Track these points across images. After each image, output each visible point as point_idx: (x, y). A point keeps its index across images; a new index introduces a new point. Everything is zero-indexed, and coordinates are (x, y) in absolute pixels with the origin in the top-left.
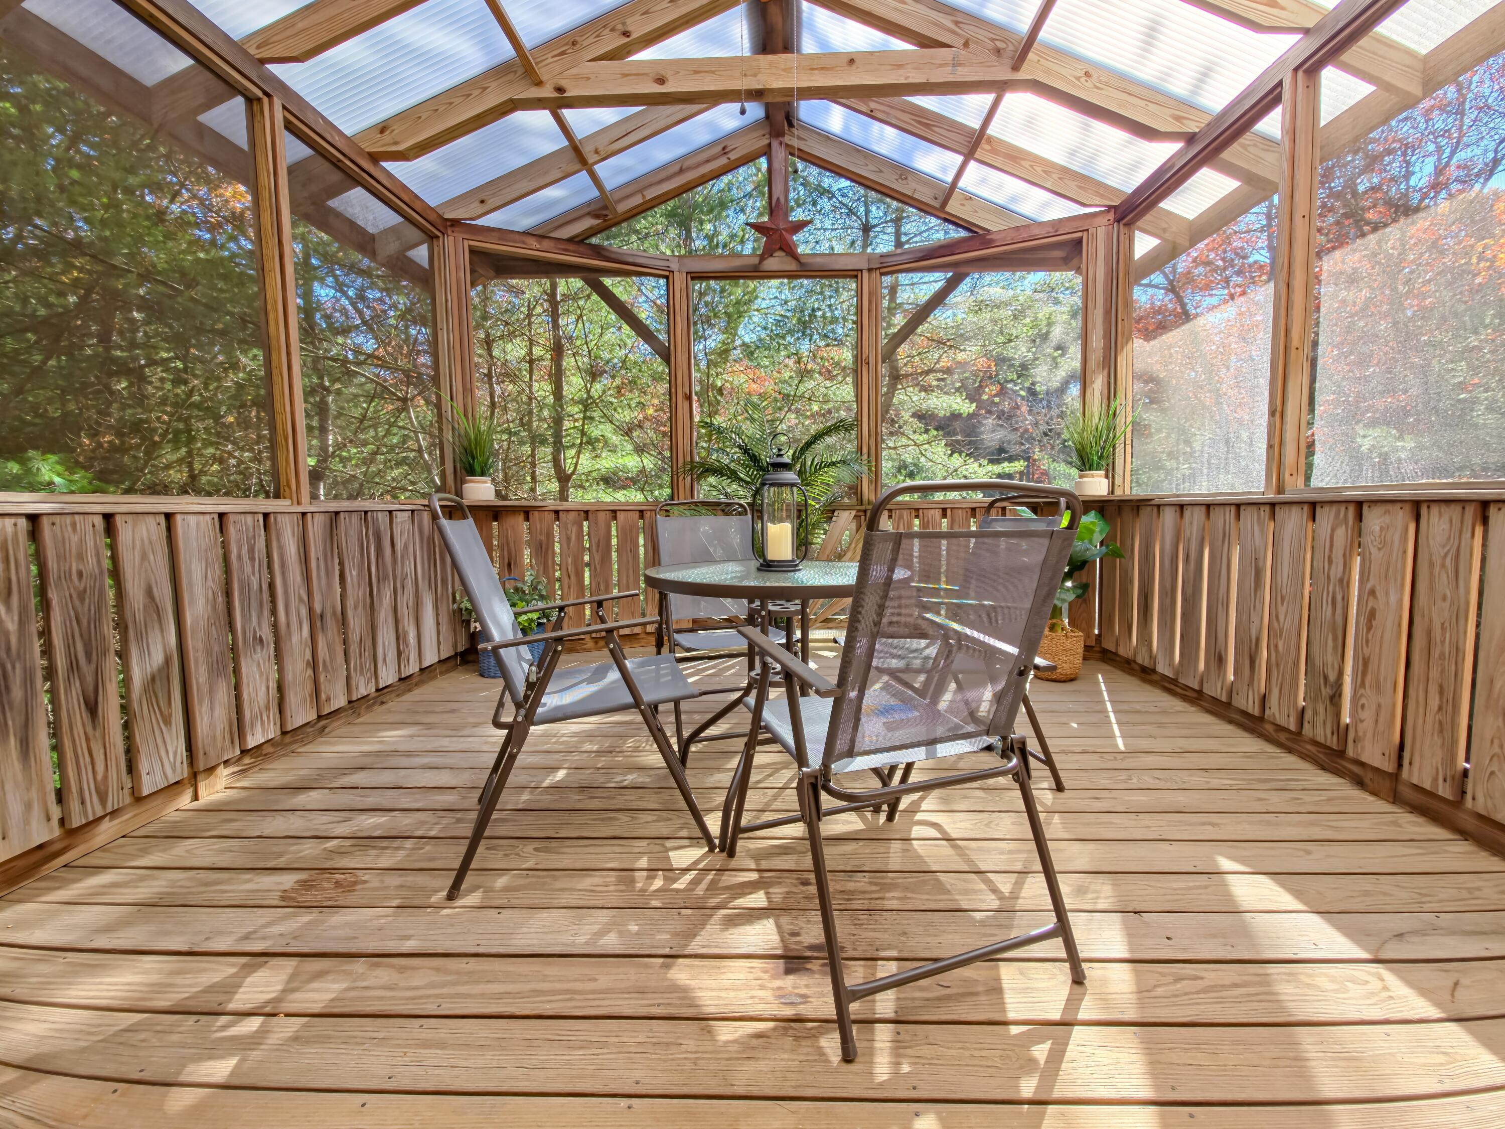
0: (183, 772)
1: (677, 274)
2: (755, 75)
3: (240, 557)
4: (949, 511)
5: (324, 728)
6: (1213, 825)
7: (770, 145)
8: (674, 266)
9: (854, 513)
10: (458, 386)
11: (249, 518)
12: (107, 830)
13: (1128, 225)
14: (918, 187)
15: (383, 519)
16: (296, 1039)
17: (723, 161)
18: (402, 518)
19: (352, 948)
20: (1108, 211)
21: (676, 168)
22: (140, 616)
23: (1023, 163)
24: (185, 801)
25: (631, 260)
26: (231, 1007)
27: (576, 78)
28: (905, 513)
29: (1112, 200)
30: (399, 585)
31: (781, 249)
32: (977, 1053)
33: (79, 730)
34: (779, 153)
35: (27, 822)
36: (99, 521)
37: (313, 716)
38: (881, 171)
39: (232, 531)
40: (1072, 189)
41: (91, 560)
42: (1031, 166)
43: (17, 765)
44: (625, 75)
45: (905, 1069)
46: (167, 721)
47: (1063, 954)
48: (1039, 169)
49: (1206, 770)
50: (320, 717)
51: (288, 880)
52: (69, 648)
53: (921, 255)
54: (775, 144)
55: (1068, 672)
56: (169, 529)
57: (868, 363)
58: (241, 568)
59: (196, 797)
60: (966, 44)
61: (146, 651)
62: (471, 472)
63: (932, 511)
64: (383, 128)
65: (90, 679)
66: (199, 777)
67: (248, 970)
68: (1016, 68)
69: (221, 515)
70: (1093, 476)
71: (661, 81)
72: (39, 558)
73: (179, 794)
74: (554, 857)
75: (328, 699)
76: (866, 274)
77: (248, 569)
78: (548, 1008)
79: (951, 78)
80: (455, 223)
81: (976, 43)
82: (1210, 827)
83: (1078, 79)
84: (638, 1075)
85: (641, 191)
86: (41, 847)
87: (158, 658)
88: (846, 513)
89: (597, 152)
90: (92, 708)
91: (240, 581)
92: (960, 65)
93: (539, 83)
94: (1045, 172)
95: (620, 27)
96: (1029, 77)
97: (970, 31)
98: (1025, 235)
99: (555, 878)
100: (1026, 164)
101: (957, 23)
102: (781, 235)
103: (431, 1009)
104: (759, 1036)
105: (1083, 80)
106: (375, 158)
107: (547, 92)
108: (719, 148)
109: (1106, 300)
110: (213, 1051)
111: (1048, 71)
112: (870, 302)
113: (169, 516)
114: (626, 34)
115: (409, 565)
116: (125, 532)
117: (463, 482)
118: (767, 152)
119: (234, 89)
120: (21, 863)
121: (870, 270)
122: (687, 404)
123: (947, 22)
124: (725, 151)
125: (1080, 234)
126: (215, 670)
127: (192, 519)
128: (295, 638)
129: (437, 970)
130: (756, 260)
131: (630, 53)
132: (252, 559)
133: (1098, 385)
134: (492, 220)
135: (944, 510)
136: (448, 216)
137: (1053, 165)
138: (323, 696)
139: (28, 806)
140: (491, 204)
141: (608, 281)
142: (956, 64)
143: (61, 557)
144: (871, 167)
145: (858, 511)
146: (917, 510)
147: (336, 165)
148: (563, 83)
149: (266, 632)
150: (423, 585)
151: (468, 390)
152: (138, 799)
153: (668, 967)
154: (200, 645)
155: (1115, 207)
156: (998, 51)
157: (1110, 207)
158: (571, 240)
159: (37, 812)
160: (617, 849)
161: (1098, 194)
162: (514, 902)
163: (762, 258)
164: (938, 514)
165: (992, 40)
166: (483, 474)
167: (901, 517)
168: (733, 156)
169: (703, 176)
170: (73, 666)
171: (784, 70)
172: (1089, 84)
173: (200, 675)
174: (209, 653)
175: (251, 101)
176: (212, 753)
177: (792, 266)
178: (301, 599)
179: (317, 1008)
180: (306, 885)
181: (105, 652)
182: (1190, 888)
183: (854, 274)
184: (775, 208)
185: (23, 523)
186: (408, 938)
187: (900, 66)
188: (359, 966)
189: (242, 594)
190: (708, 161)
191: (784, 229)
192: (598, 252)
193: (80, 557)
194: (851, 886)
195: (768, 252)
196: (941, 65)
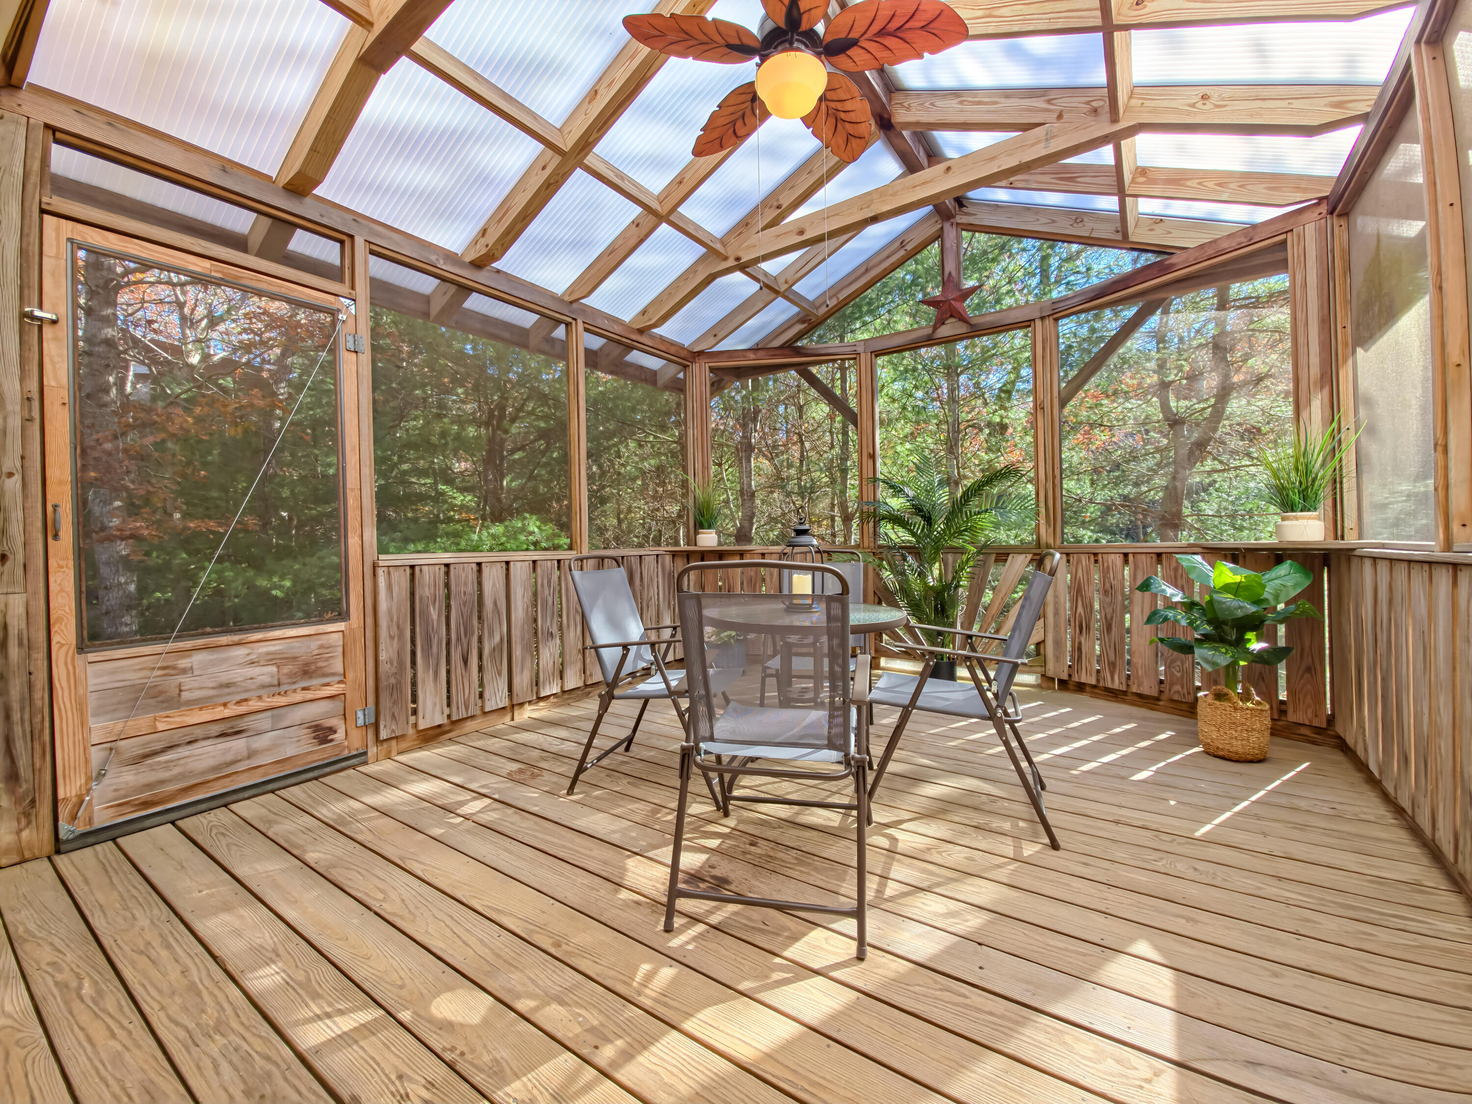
0: (505, 702)
1: (863, 355)
2: (868, 207)
3: (542, 585)
4: (1131, 557)
5: (589, 693)
6: (1189, 919)
7: (942, 228)
8: (860, 349)
9: (1030, 556)
10: (699, 466)
11: (549, 563)
12: (471, 725)
13: (1345, 214)
14: (1096, 226)
15: (635, 563)
16: (468, 831)
17: (902, 253)
18: (649, 562)
19: (513, 803)
20: (1318, 204)
21: (863, 269)
22: (490, 616)
23: (1189, 183)
24: (507, 719)
25: (823, 352)
26: (458, 811)
27: (748, 247)
28: (1084, 558)
29: (1320, 191)
30: (645, 605)
31: (952, 316)
32: (739, 959)
33: (459, 671)
34: (950, 233)
35: (433, 712)
36: (474, 566)
37: (581, 684)
38: (1054, 221)
39: (539, 570)
40: (1260, 191)
41: (470, 586)
42: (1200, 184)
43: (432, 684)
44: (778, 236)
45: (690, 947)
46: (500, 674)
47: (855, 934)
48: (1211, 184)
49: (1280, 878)
50: (586, 686)
51: (515, 766)
52: (458, 629)
53: (1093, 294)
54: (947, 226)
55: (1240, 750)
56: (508, 569)
57: (1043, 408)
58: (543, 591)
59: (513, 719)
60: (1060, 117)
61: (491, 634)
62: (702, 527)
63: (1113, 556)
64: (644, 312)
65: (465, 646)
66: (516, 708)
67: (475, 799)
68: (1115, 119)
69: (534, 562)
70: (1296, 518)
71: (801, 233)
72: (447, 585)
73: (505, 715)
74: (634, 789)
75: (591, 675)
76: (1038, 323)
77: (546, 592)
78: (561, 855)
79: (1044, 152)
80: (701, 353)
81: (1070, 112)
82: (1183, 921)
83: (1193, 105)
84: (568, 894)
85: (835, 295)
86: (439, 726)
87: (497, 639)
88: (1022, 557)
89: (786, 282)
90: (465, 661)
91: (542, 599)
92: (1053, 137)
93: (726, 258)
94: (1219, 185)
95: (775, 204)
96: (1131, 124)
97: (1064, 103)
98: (1210, 252)
99: (623, 799)
100: (1193, 183)
101: (1049, 102)
102: (950, 304)
103: (519, 838)
104: (638, 903)
105: (1199, 105)
106: (641, 331)
107: (731, 263)
108: (898, 244)
109: (1321, 307)
110: (440, 825)
111: (1155, 110)
112: (1044, 349)
113: (507, 563)
114: (779, 207)
115: (653, 591)
116: (486, 570)
117: (696, 533)
118: (939, 236)
119: (559, 322)
120: (431, 732)
121: (1042, 318)
122: (871, 462)
123: (1039, 103)
124: (902, 245)
125: (1283, 237)
126: (526, 648)
127: (519, 564)
128: (572, 633)
129: (536, 823)
130: (930, 331)
131: (784, 218)
132: (549, 586)
133: (1317, 406)
134: (724, 346)
135: (1126, 555)
136: (696, 350)
137: (1230, 174)
138: (588, 673)
139: (435, 705)
140: (720, 336)
141: (814, 370)
142: (1049, 138)
143: (457, 585)
144: (1043, 220)
145: (1035, 554)
146: (1095, 554)
147: (618, 342)
148: (740, 254)
149: (555, 629)
150: (663, 606)
151: (705, 468)
152: (485, 713)
153: (629, 857)
154: (518, 634)
155: (1326, 198)
156: (1095, 111)
157: (1321, 200)
158: (782, 347)
159: (438, 708)
160: (668, 794)
161: (1298, 189)
162: (594, 805)
163: (935, 328)
164: (1118, 560)
165: (1088, 103)
166: (709, 527)
167: (1079, 562)
168: (909, 247)
169: (885, 269)
170: (459, 639)
171: (892, 195)
172: (1209, 106)
173: (517, 652)
174: (523, 638)
175: (568, 325)
176: (520, 695)
177: (962, 329)
178: (577, 611)
179: (483, 822)
180: (521, 771)
181: (473, 634)
182: (1066, 950)
183: (1026, 324)
184: (948, 282)
185: (443, 568)
186: (536, 806)
187: (992, 159)
188: (510, 811)
189: (542, 606)
190: (888, 257)
191: (953, 299)
192: (799, 352)
193: (466, 584)
194: (780, 855)
195: (940, 322)
196: (1034, 144)
